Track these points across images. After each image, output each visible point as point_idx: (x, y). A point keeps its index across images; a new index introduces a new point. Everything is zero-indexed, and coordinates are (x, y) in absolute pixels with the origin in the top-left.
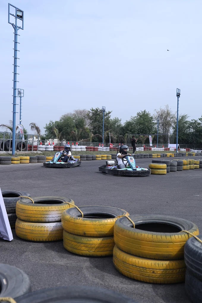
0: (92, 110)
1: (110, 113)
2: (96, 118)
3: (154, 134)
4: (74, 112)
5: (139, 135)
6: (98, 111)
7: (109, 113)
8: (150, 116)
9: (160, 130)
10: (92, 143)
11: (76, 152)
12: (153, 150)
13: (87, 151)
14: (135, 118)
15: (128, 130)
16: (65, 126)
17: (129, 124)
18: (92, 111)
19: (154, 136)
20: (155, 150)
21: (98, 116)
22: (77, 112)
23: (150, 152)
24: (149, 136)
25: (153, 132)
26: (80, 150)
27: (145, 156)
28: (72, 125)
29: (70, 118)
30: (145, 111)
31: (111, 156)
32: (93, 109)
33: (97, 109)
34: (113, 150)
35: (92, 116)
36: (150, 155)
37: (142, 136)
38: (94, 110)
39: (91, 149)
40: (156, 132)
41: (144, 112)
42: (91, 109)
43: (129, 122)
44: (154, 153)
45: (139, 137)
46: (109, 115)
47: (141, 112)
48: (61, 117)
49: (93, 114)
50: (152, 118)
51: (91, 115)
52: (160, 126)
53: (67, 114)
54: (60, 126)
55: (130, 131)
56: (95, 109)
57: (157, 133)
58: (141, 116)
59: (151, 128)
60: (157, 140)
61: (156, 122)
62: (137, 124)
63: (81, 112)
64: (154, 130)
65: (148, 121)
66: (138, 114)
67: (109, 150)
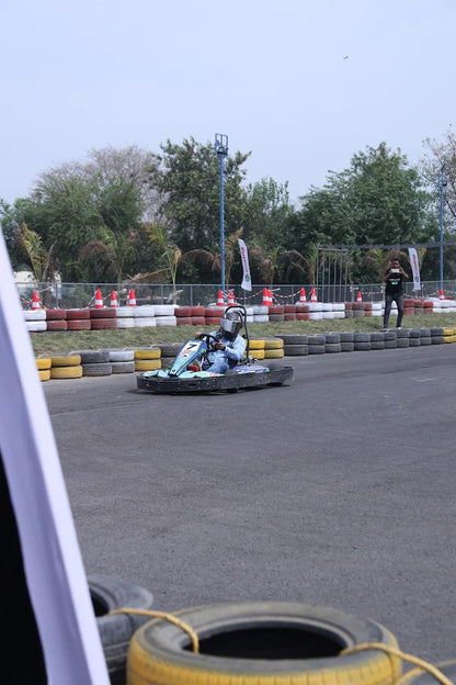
0: (170, 150)
1: (244, 159)
2: (185, 183)
3: (423, 241)
4: (92, 161)
5: (365, 246)
6: (195, 151)
7: (240, 160)
8: (406, 168)
9: (450, 223)
10: (178, 288)
11: (138, 333)
12: (440, 310)
13: (183, 328)
14: (347, 179)
15: (317, 228)
16: (58, 219)
17: (320, 204)
18: (167, 154)
19: (424, 250)
20: (447, 310)
21: (195, 173)
22: (100, 157)
23: (427, 317)
24: (406, 251)
25: (422, 235)
26: (152, 323)
27: (413, 336)
28: (88, 214)
29: (73, 184)
30: (382, 149)
31: (280, 343)
32: (173, 143)
33: (190, 143)
34: (283, 316)
35: (169, 174)
36: (435, 334)
37: (376, 250)
38: (176, 147)
39: (195, 318)
40: (433, 231)
41: (378, 153)
42: (166, 145)
43: (322, 195)
44: (446, 324)
45: (362, 255)
46: (241, 167)
47: (367, 154)
48: (38, 178)
49: (173, 165)
50: (412, 174)
51: (163, 168)
52: (447, 207)
53: (60, 167)
54: (38, 221)
55: (327, 231)
56: (181, 145)
57: (437, 239)
58: (368, 170)
59: (414, 216)
60: (439, 266)
61: (430, 189)
62: (353, 202)
63: (118, 160)
64: (424, 224)
65: (401, 188)
66: (358, 162)
67: (266, 318)
